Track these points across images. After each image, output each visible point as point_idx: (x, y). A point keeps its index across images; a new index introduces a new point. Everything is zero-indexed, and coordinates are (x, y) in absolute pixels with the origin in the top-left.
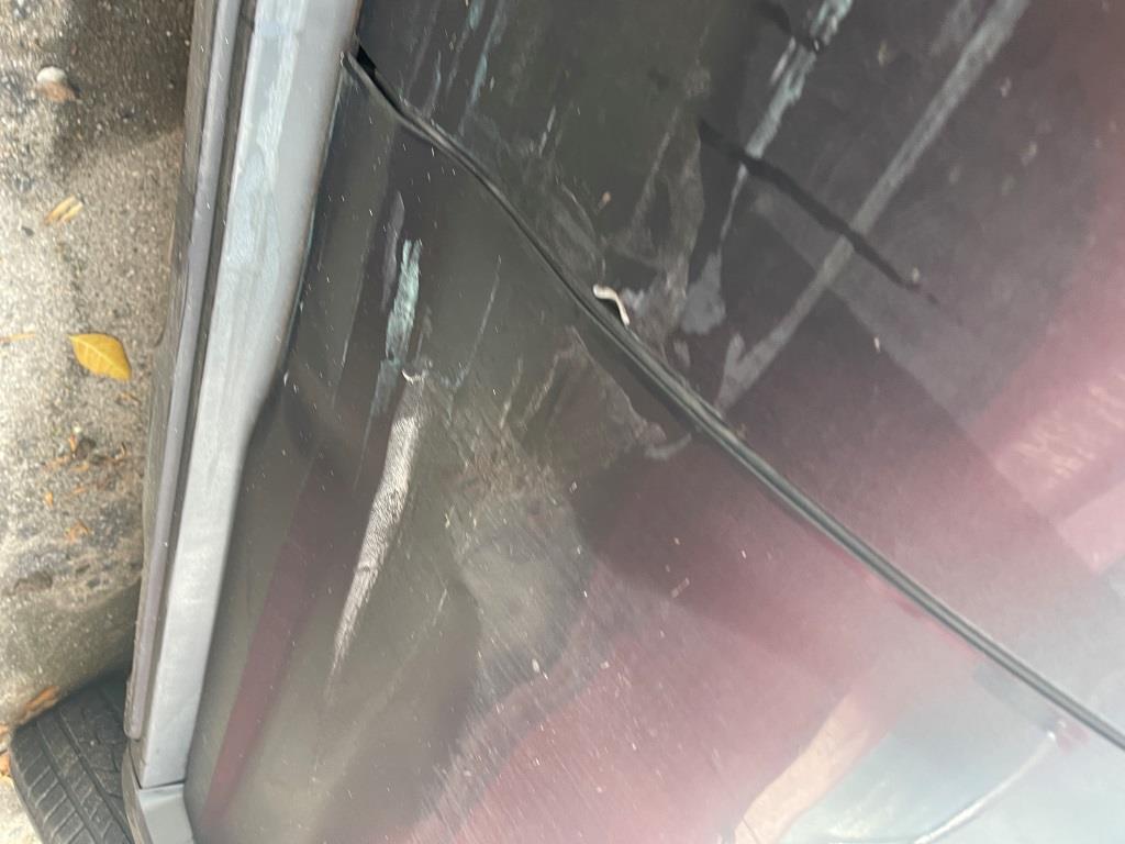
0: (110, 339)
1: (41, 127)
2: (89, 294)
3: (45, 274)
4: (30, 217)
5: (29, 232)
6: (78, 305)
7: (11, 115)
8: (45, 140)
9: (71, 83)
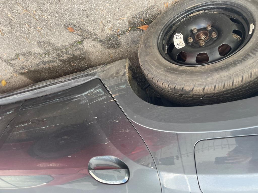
0: (6, 83)
1: (22, 71)
2: (10, 80)
3: (9, 76)
4: (13, 73)
5: (11, 73)
6: (8, 79)
7: (21, 69)
8: (21, 72)
9: (27, 72)
